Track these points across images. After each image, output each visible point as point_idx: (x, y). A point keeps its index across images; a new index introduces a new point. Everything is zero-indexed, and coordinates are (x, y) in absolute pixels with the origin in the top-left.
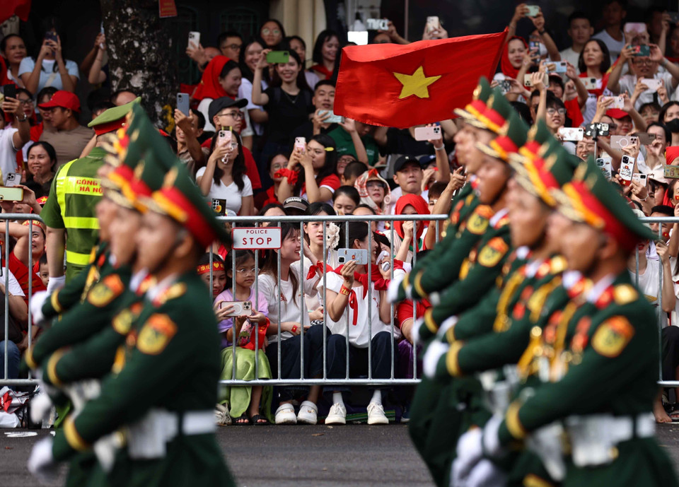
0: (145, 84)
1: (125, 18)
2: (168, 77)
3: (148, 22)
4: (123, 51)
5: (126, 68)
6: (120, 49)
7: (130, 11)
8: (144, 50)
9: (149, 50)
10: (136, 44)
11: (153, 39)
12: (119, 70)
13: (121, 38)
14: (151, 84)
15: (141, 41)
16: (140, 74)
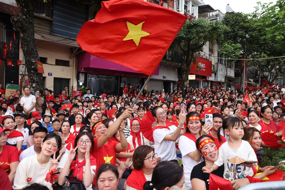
0: (36, 86)
1: (31, 73)
2: (41, 85)
3: (36, 74)
4: (31, 79)
5: (32, 83)
6: (30, 79)
7: (32, 71)
8: (35, 79)
9: (36, 79)
10: (34, 78)
11: (37, 77)
12: (31, 83)
13: (31, 77)
14: (37, 86)
15: (35, 77)
16: (35, 84)
